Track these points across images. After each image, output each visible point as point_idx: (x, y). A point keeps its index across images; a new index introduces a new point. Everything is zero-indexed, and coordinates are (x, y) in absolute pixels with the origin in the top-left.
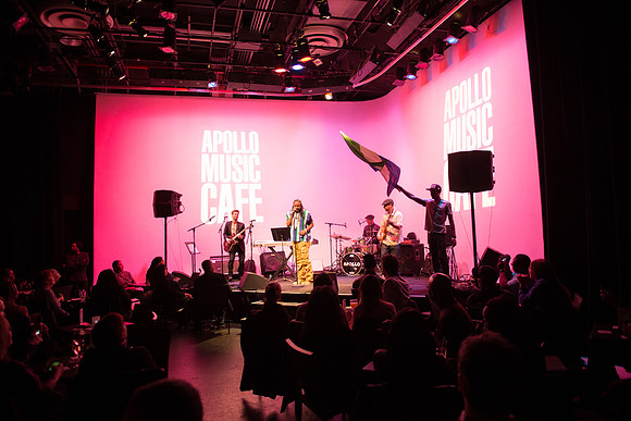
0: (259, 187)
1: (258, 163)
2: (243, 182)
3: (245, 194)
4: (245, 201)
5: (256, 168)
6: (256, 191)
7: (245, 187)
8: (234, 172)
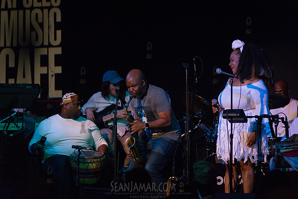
0: (59, 51)
1: (59, 19)
2: (42, 46)
3: (44, 61)
4: (44, 70)
5: (57, 26)
6: (56, 56)
7: (44, 51)
8: (34, 33)
